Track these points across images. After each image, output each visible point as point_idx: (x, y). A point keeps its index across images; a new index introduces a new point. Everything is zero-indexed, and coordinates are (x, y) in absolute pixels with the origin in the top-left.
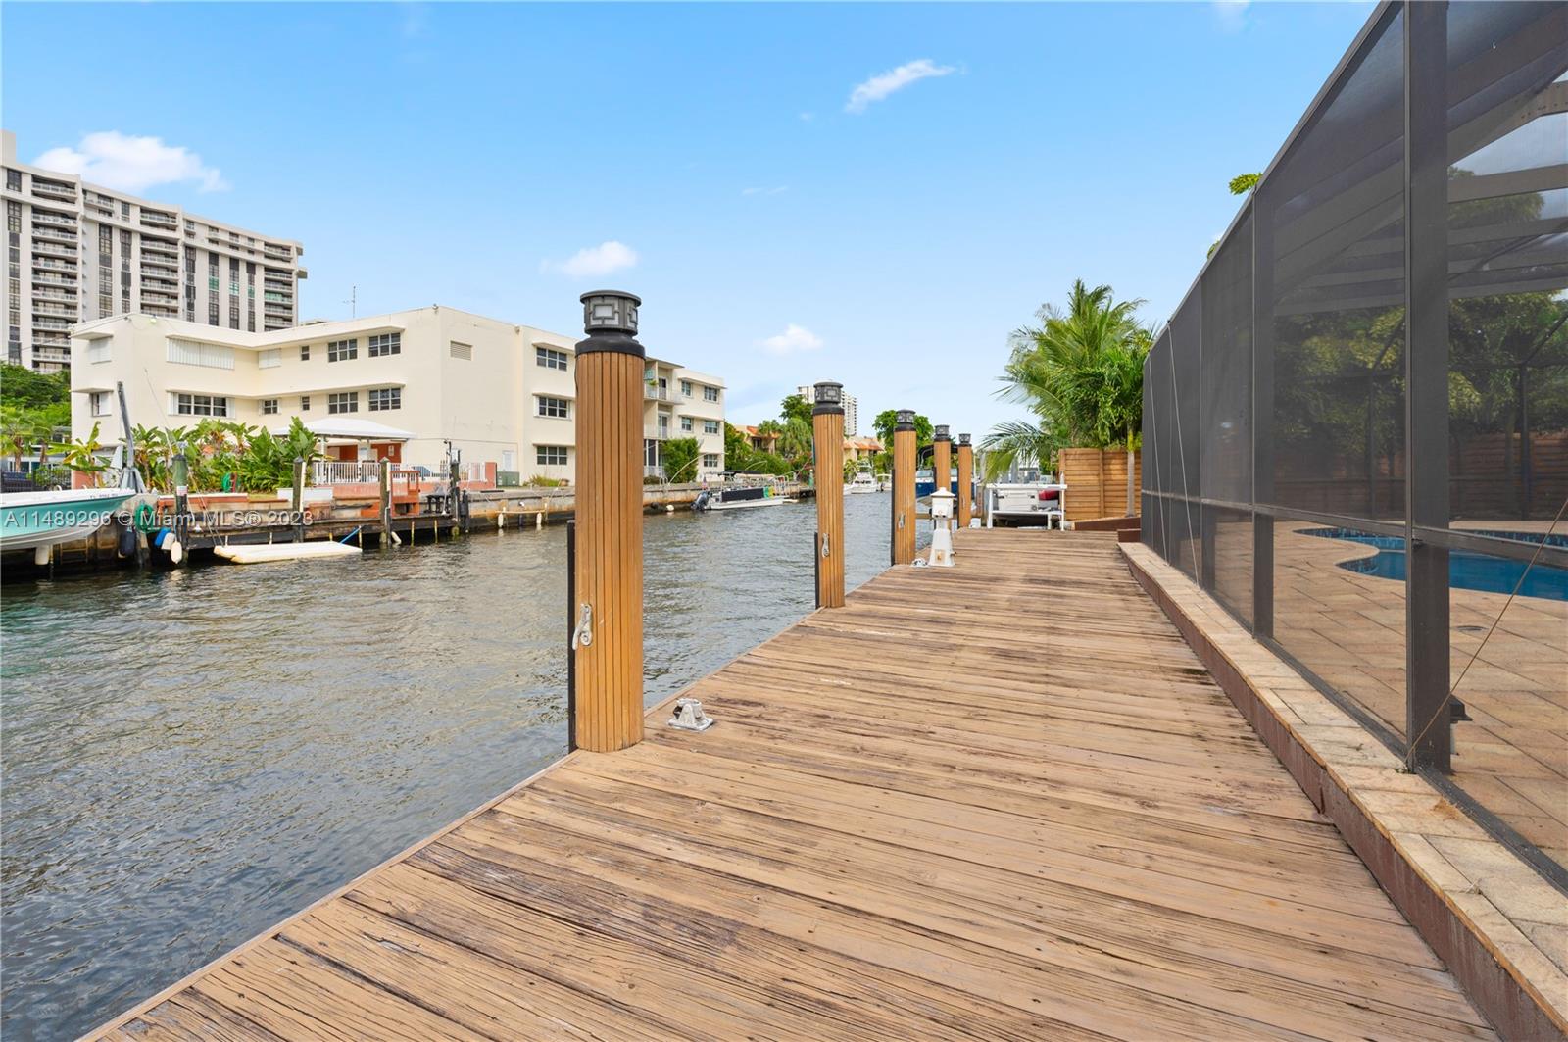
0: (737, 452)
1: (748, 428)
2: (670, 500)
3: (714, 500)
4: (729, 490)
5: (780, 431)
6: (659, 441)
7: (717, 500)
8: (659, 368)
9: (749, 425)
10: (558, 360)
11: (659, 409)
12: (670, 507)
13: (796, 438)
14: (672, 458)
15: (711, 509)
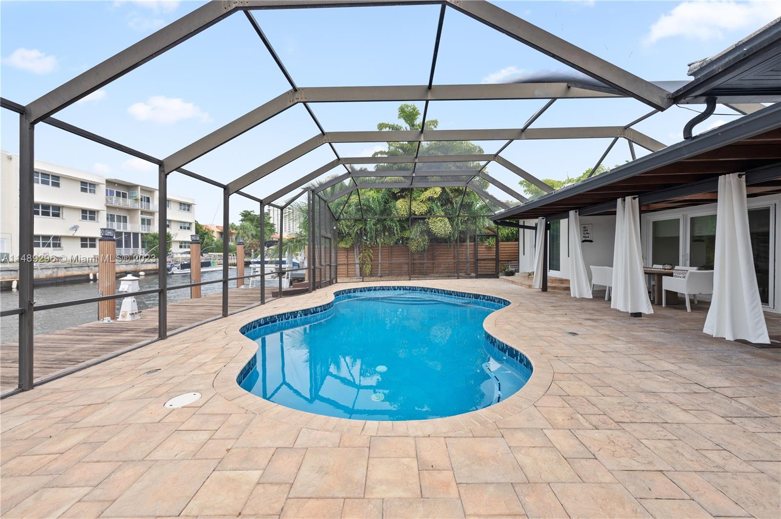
0: (206, 240)
1: (217, 227)
2: (143, 269)
3: (176, 268)
4: (186, 263)
5: (236, 229)
6: (142, 234)
7: (178, 268)
8: (141, 189)
9: (218, 225)
10: (88, 188)
11: (141, 214)
12: (142, 273)
13: (245, 233)
14: (151, 244)
15: (173, 274)
